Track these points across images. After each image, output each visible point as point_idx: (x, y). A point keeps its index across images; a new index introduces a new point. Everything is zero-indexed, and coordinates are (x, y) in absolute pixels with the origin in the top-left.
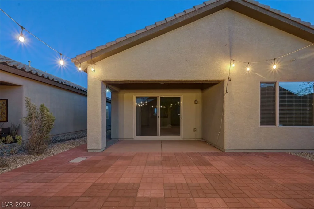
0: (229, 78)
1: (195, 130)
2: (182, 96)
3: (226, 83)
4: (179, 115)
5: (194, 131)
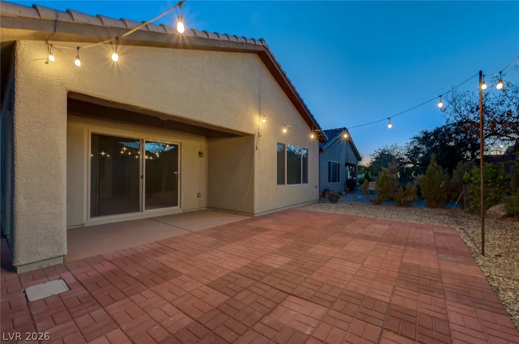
0: (258, 133)
1: (199, 195)
2: (181, 143)
3: (256, 137)
4: (175, 173)
5: (198, 197)
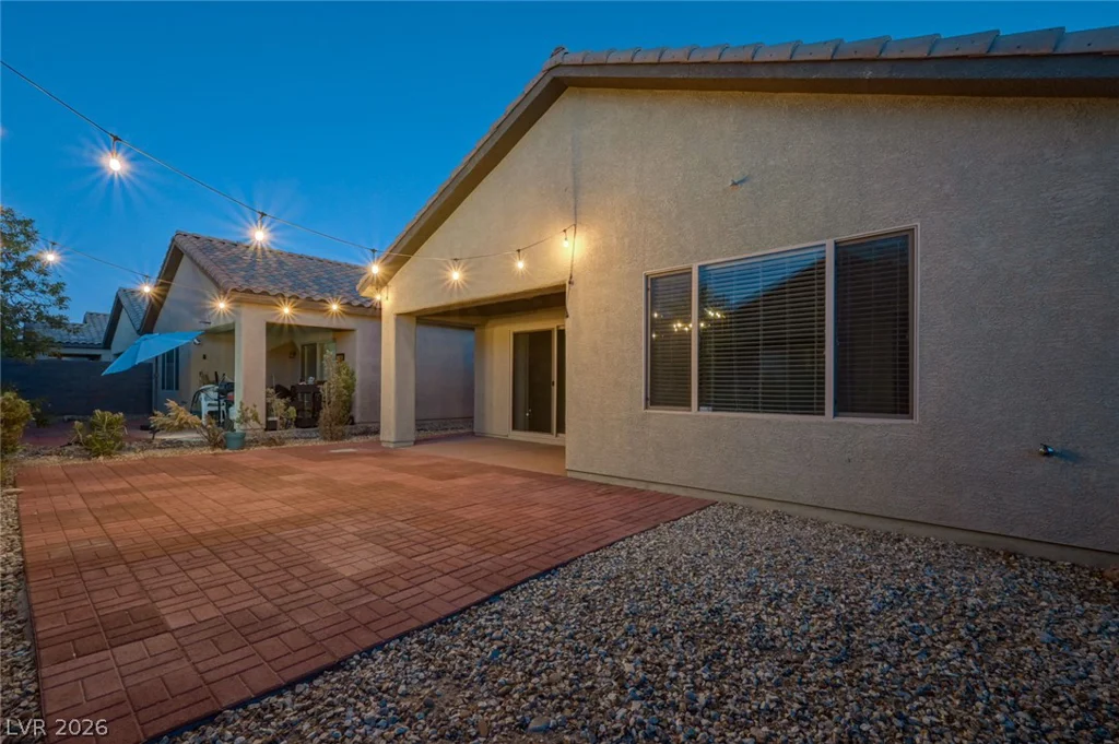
0: (571, 277)
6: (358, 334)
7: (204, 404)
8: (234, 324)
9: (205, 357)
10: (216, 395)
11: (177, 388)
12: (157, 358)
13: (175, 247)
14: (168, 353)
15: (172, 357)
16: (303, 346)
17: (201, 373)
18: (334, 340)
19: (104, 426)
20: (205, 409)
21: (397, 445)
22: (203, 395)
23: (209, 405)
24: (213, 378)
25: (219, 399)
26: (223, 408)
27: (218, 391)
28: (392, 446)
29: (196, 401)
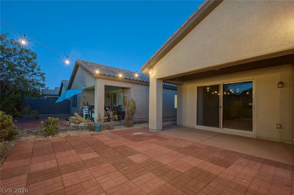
1: (279, 127)
2: (254, 79)
6: (132, 89)
7: (84, 112)
8: (94, 86)
9: (84, 97)
10: (88, 109)
11: (76, 107)
12: (71, 97)
13: (77, 64)
14: (74, 96)
15: (75, 97)
16: (112, 94)
17: (83, 102)
18: (123, 92)
19: (52, 123)
20: (84, 114)
21: (157, 131)
22: (84, 109)
23: (86, 112)
24: (86, 104)
25: (89, 111)
26: (90, 113)
27: (88, 108)
28: (155, 131)
29: (82, 111)
